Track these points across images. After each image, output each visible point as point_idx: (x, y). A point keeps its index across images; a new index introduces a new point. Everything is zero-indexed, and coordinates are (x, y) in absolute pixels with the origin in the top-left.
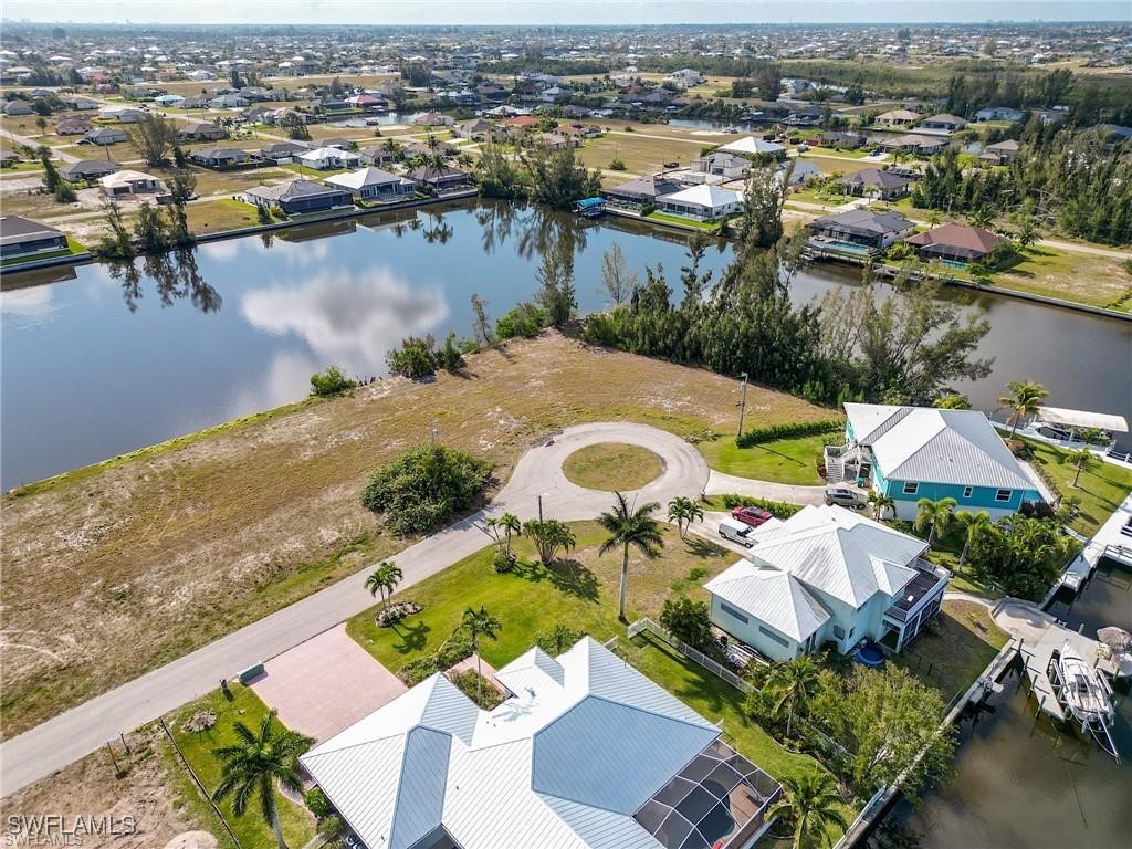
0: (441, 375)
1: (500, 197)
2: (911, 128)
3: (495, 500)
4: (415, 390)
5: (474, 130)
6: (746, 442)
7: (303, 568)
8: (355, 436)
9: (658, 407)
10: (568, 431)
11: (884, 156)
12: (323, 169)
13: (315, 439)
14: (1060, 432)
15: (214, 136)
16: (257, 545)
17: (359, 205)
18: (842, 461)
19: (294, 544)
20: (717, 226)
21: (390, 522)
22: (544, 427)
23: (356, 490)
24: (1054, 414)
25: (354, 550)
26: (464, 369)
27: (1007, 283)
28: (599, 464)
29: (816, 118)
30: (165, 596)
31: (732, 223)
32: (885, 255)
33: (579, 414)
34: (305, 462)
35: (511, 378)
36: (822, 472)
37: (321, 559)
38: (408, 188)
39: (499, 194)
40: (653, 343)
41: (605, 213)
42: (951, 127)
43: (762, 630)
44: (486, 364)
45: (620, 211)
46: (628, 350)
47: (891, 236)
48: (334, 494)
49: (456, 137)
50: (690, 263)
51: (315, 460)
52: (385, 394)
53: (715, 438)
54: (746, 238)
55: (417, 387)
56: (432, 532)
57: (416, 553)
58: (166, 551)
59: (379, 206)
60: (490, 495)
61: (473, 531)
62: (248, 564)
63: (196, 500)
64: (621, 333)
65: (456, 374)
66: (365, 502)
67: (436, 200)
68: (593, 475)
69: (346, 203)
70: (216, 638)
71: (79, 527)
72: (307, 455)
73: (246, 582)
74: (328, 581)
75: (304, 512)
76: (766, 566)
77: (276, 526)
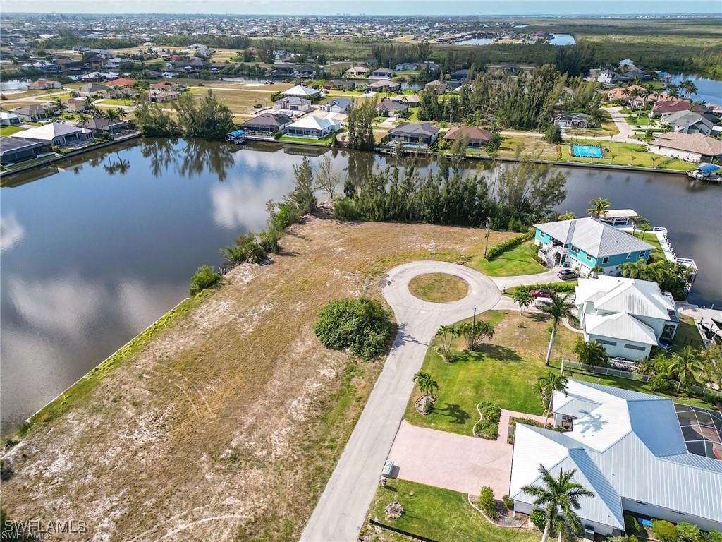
0: (271, 256)
1: (160, 137)
2: (368, 77)
3: (399, 323)
5: (91, 90)
6: (491, 257)
7: (335, 398)
8: (264, 308)
9: (423, 249)
10: (391, 274)
11: (372, 93)
13: (240, 316)
16: (289, 393)
17: (58, 152)
18: (551, 256)
19: (312, 386)
20: (330, 141)
25: (353, 377)
26: (284, 251)
27: (504, 155)
29: (311, 73)
30: (269, 448)
31: (339, 137)
32: (438, 147)
34: (253, 333)
35: (321, 250)
36: (544, 264)
37: (339, 388)
38: (89, 136)
39: (157, 134)
41: (248, 140)
42: (389, 75)
43: (627, 346)
44: (287, 243)
45: (258, 137)
46: (368, 220)
47: (433, 136)
48: (300, 348)
49: (77, 96)
51: (259, 330)
52: (251, 277)
53: (470, 259)
54: (353, 147)
55: (267, 268)
56: (386, 352)
57: (393, 366)
58: (230, 416)
59: (75, 151)
60: (392, 321)
61: (409, 345)
62: (298, 407)
63: (205, 378)
64: (362, 210)
65: (282, 254)
66: (329, 346)
67: (113, 142)
68: (434, 295)
69: (47, 152)
70: (335, 459)
71: (136, 425)
72: (248, 328)
73: (311, 420)
74: (362, 400)
75: (294, 363)
76: (606, 313)
77: (287, 378)
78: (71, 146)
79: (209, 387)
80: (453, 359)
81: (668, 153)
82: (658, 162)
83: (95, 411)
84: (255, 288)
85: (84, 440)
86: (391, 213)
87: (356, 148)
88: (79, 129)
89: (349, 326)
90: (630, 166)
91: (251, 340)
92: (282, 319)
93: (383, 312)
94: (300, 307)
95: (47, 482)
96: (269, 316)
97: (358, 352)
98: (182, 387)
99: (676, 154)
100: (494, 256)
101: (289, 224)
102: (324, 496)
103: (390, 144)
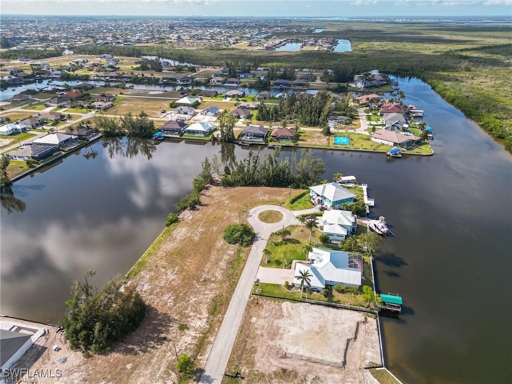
0: (197, 206)
1: (113, 136)
2: (224, 84)
3: (256, 233)
5: (57, 103)
7: (235, 261)
8: (201, 230)
9: (263, 200)
10: (250, 212)
11: (229, 99)
12: (11, 135)
13: (192, 234)
16: (218, 260)
17: (63, 151)
19: (226, 257)
20: (210, 137)
23: (222, 241)
25: (240, 253)
26: (202, 203)
27: (301, 144)
28: (267, 217)
31: (215, 135)
32: (268, 140)
34: (199, 240)
35: (218, 203)
36: (313, 204)
37: (236, 257)
38: (76, 139)
39: (111, 134)
40: (245, 182)
41: (165, 137)
42: (237, 83)
43: (337, 236)
44: (203, 199)
45: (170, 136)
46: (238, 186)
47: (265, 134)
48: (219, 244)
49: (48, 107)
51: (201, 239)
52: (191, 217)
53: (283, 203)
54: (223, 141)
55: (197, 212)
56: (252, 244)
57: (255, 249)
58: (200, 268)
59: (70, 150)
60: (253, 232)
61: (260, 240)
62: (223, 264)
63: (186, 258)
64: (234, 181)
65: (202, 205)
66: (230, 243)
67: (88, 142)
68: (269, 220)
69: (57, 151)
70: (238, 279)
71: (167, 274)
72: (197, 238)
73: (228, 268)
74: (245, 261)
75: (218, 250)
76: (331, 224)
77: (216, 255)
78: (68, 147)
79: (188, 260)
80: (277, 245)
81: (380, 141)
82: (373, 147)
83: (150, 271)
84: (195, 222)
85: (151, 279)
86: (248, 182)
87: (225, 141)
88: (70, 136)
89: (237, 235)
90: (361, 149)
91: (199, 243)
92: (209, 234)
93: (249, 229)
94: (215, 228)
95: (145, 292)
96: (203, 233)
97: (241, 244)
98: (179, 261)
99: (383, 142)
100: (293, 202)
101: (201, 190)
102: (236, 289)
103: (243, 138)
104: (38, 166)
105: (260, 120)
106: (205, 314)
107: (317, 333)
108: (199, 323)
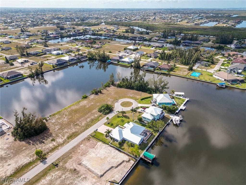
0: (99, 94)
1: (92, 60)
2: (158, 41)
3: (114, 110)
4: (97, 97)
5: (81, 44)
6: (142, 100)
7: (95, 119)
8: (92, 103)
9: (130, 96)
10: (119, 100)
11: (154, 48)
12: (57, 55)
13: (87, 104)
14: (177, 95)
15: (29, 47)
16: (88, 117)
17: (69, 63)
18: (153, 101)
19: (93, 117)
20: (130, 65)
21: (103, 113)
22: (116, 100)
23: (97, 110)
24: (176, 93)
25: (100, 117)
26: (102, 93)
27: (172, 73)
28: (125, 104)
29: (142, 39)
30: (81, 124)
31: (132, 64)
32: (155, 69)
33: (120, 98)
35: (109, 93)
36: (151, 103)
37: (97, 118)
38: (76, 59)
39: (92, 59)
40: (127, 87)
41: (111, 62)
42: (164, 41)
43: (148, 119)
44: (104, 91)
45: (114, 62)
46: (123, 88)
47: (156, 66)
48: (94, 111)
49: (77, 45)
50: (131, 76)
51: (89, 107)
52: (93, 97)
53: (138, 99)
56: (108, 114)
58: (78, 119)
59: (72, 63)
61: (113, 113)
62: (89, 120)
63: (77, 113)
66: (99, 111)
67: (81, 61)
69: (66, 63)
70: (90, 127)
71: (65, 118)
72: (88, 107)
73: (90, 122)
74: (99, 120)
75: (92, 113)
76: (147, 113)
77: (89, 115)
78: (72, 62)
79: (77, 115)
80: (118, 117)
83: (60, 115)
84: (93, 99)
85: (57, 119)
87: (136, 67)
88: (74, 58)
89: (103, 108)
90: (203, 80)
91: (87, 109)
92: (94, 106)
94: (98, 104)
95: (51, 123)
96: (92, 105)
98: (73, 114)
99: (219, 78)
101: (106, 87)
102: (85, 131)
103: (144, 67)
104: (56, 68)
105: (160, 59)
106: (65, 138)
107: (101, 159)
108: (60, 140)
